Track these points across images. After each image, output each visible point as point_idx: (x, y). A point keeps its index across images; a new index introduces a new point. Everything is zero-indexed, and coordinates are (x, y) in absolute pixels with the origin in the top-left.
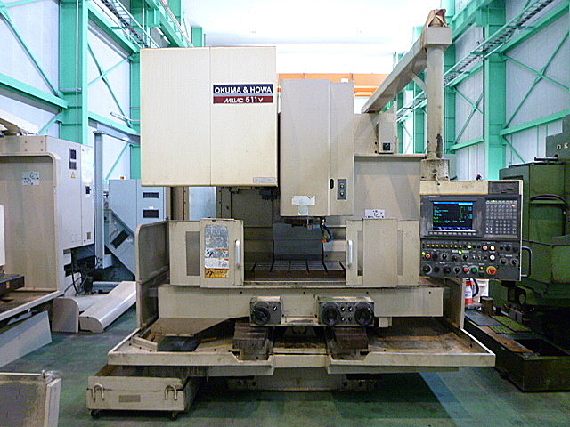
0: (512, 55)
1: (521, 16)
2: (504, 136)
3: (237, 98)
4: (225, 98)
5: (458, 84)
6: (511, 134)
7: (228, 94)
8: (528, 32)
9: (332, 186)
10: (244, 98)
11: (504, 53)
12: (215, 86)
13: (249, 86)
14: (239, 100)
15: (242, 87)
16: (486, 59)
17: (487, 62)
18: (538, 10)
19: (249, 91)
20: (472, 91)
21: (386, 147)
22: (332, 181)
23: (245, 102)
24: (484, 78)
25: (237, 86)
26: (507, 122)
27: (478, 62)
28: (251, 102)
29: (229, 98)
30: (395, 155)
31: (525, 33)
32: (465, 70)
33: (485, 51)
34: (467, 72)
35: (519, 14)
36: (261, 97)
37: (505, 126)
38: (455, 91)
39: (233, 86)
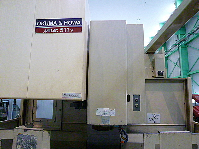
0: (190, 45)
1: (192, 31)
2: (189, 75)
3: (53, 29)
4: (44, 29)
5: (168, 56)
6: (192, 74)
7: (46, 26)
8: (196, 35)
9: (128, 100)
10: (59, 29)
11: (187, 44)
12: (37, 21)
13: (63, 20)
14: (55, 30)
15: (57, 20)
16: (180, 46)
17: (180, 48)
18: (196, 30)
19: (63, 24)
20: (174, 58)
21: (160, 73)
22: (128, 96)
23: (59, 32)
24: (179, 53)
25: (54, 20)
26: (190, 69)
27: (176, 48)
28: (64, 32)
29: (47, 29)
30: (165, 78)
31: (195, 36)
32: (171, 51)
33: (179, 44)
34: (172, 52)
35: (191, 30)
36: (72, 28)
37: (189, 71)
38: (167, 59)
39: (51, 20)
